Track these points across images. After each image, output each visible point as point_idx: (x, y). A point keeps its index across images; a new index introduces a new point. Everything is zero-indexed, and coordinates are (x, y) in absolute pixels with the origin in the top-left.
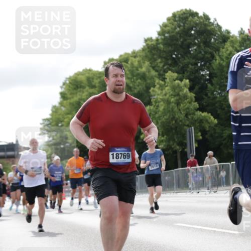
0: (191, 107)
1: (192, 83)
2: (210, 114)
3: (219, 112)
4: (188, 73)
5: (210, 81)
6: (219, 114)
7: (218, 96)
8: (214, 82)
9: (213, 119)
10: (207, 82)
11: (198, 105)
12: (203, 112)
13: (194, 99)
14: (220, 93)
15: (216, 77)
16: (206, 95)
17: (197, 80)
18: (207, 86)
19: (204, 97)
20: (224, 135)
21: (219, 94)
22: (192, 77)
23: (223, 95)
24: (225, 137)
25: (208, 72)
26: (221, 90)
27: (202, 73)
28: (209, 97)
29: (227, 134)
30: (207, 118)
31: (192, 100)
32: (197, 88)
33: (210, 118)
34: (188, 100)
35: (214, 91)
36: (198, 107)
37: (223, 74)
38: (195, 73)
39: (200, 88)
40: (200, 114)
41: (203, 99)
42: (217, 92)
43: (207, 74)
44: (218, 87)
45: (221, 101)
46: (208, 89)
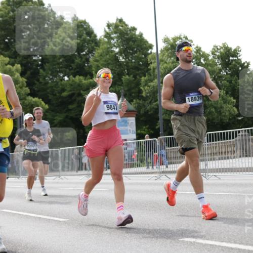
0: (22, 92)
1: (23, 68)
2: (41, 99)
3: (50, 98)
4: (21, 59)
5: (42, 66)
6: (50, 100)
7: (50, 81)
8: (46, 67)
9: (44, 104)
10: (39, 68)
11: (29, 90)
12: (34, 97)
13: (25, 84)
14: (52, 78)
15: (48, 63)
16: (38, 80)
17: (29, 65)
18: (39, 71)
19: (36, 82)
20: (55, 121)
21: (51, 79)
22: (24, 62)
23: (55, 80)
24: (56, 123)
25: (40, 58)
26: (53, 76)
27: (34, 58)
28: (41, 83)
29: (58, 121)
30: (39, 103)
31: (23, 85)
32: (29, 73)
33: (41, 103)
34: (19, 85)
35: (46, 76)
36: (29, 92)
37: (55, 59)
38: (27, 58)
39: (32, 74)
40: (31, 100)
41: (34, 84)
42: (49, 77)
43: (39, 60)
44: (50, 72)
45: (52, 87)
46: (40, 75)
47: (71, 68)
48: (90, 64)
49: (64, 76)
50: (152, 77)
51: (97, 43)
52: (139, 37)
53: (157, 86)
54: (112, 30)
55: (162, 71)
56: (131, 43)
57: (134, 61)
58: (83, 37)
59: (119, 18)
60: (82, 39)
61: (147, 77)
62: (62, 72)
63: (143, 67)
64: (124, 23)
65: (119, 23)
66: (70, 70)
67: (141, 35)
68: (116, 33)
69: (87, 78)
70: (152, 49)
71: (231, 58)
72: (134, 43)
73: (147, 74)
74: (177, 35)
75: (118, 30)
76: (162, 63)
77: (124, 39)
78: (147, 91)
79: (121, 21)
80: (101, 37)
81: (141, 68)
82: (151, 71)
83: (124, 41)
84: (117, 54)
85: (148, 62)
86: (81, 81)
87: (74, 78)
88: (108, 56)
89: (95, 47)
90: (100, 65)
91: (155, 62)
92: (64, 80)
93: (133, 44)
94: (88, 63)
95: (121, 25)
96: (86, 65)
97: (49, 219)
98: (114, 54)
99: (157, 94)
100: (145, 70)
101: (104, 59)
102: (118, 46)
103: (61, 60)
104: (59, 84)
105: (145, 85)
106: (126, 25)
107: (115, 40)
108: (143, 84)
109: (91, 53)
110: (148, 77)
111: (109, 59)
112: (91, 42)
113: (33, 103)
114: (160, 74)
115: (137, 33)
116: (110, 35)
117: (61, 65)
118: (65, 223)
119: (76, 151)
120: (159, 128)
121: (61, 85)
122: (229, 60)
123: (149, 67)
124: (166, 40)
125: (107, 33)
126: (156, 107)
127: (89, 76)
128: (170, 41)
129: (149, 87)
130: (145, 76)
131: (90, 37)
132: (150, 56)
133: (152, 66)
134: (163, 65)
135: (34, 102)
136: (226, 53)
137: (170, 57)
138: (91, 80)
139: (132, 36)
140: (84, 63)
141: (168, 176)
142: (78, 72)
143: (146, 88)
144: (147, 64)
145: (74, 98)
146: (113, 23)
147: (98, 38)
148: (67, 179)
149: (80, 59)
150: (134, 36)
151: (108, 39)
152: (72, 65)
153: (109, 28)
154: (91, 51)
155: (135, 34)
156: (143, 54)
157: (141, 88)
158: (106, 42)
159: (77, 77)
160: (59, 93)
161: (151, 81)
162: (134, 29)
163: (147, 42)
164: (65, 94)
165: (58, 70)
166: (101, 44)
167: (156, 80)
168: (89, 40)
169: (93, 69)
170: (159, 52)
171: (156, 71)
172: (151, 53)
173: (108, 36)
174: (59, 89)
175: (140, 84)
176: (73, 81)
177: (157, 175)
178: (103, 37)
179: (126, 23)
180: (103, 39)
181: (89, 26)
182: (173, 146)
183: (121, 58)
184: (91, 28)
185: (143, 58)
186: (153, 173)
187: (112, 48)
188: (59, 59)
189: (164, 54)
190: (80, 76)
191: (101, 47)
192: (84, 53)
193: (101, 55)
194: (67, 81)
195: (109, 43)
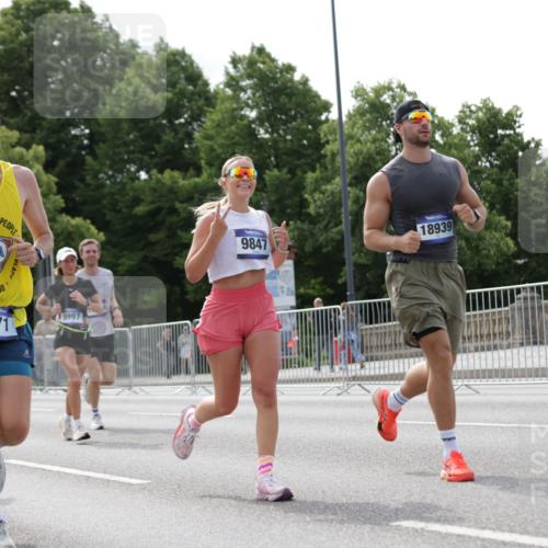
0: (48, 205)
1: (50, 153)
2: (88, 221)
3: (108, 218)
4: (44, 133)
5: (91, 149)
6: (108, 222)
7: (108, 182)
8: (98, 152)
9: (96, 231)
10: (83, 153)
11: (62, 201)
12: (73, 216)
13: (55, 188)
14: (113, 176)
15: (104, 142)
16: (82, 180)
17: (63, 146)
18: (84, 159)
19: (78, 184)
21: (109, 178)
22: (51, 141)
23: (118, 180)
25: (87, 131)
26: (115, 171)
27: (73, 132)
28: (88, 185)
30: (83, 230)
31: (50, 189)
32: (62, 163)
33: (88, 229)
35: (100, 172)
36: (63, 205)
37: (120, 134)
38: (58, 132)
39: (68, 165)
40: (68, 222)
41: (75, 188)
42: (106, 173)
43: (84, 135)
44: (108, 162)
45: (113, 194)
46: (86, 167)
47: (153, 153)
48: (194, 145)
49: (138, 171)
50: (330, 173)
51: (209, 99)
52: (301, 87)
53: (340, 192)
54: (242, 71)
55: (350, 159)
56: (283, 99)
57: (289, 137)
58: (179, 86)
59: (258, 45)
60: (177, 90)
61: (318, 172)
62: (134, 163)
63: (310, 152)
64: (268, 55)
65: (256, 56)
66: (151, 157)
67: (305, 81)
68: (250, 77)
69: (188, 174)
70: (329, 112)
71: (500, 132)
72: (290, 99)
73: (318, 166)
74: (382, 83)
75: (255, 71)
76: (350, 142)
77: (269, 91)
78: (319, 203)
79: (261, 51)
80: (218, 86)
81: (306, 152)
82: (328, 159)
83: (269, 94)
84: (253, 122)
85: (320, 139)
86: (175, 182)
87: (159, 176)
88: (233, 128)
89: (206, 108)
90: (216, 147)
91: (336, 140)
92: (138, 178)
93: (287, 100)
94: (190, 143)
95: (261, 59)
96: (186, 146)
97: (108, 481)
98: (245, 122)
99: (340, 209)
100: (315, 157)
101: (224, 134)
102: (256, 106)
103: (131, 136)
104: (128, 187)
105: (315, 190)
106: (273, 60)
107: (249, 92)
108: (309, 187)
109: (196, 121)
110: (321, 172)
111: (237, 134)
112: (197, 97)
113: (71, 229)
114: (347, 167)
115: (297, 77)
116: (237, 82)
117: (132, 148)
118: (143, 488)
119: (166, 334)
120: (345, 284)
121: (133, 189)
122: (496, 136)
123: (323, 152)
124: (359, 93)
125: (232, 78)
126: (338, 237)
127: (192, 171)
128: (367, 94)
129: (323, 193)
130: (314, 170)
131: (195, 86)
132: (324, 128)
133: (328, 149)
134: (352, 146)
135: (73, 226)
136: (488, 120)
137: (369, 129)
138: (197, 180)
139: (284, 84)
140: (182, 141)
141: (366, 386)
142: (168, 161)
143: (317, 196)
144: (318, 145)
145: (159, 218)
146: (244, 56)
147: (212, 88)
148: (147, 393)
149: (173, 134)
150: (289, 84)
151: (234, 91)
152: (156, 146)
153: (235, 67)
154: (196, 117)
155: (291, 80)
156: (309, 123)
157: (306, 196)
158: (229, 98)
159: (168, 173)
160: (127, 207)
161: (328, 180)
162: (290, 69)
163: (318, 97)
164: (141, 209)
165: (126, 157)
166: (219, 101)
167: (338, 180)
168: (193, 94)
169: (202, 155)
170: (344, 119)
171: (339, 159)
172: (327, 120)
173: (234, 83)
174: (127, 197)
175: (304, 188)
176: (158, 181)
177: (341, 385)
178: (222, 86)
179: (273, 56)
180: (223, 90)
181: (192, 63)
182: (377, 322)
183: (262, 131)
184: (198, 67)
185: (310, 131)
186: (333, 379)
187: (242, 109)
188: (128, 134)
189: (355, 124)
190: (172, 169)
191: (218, 107)
192: (182, 120)
193: (218, 125)
194: (145, 180)
195: (236, 98)
